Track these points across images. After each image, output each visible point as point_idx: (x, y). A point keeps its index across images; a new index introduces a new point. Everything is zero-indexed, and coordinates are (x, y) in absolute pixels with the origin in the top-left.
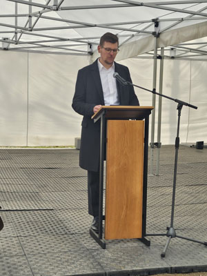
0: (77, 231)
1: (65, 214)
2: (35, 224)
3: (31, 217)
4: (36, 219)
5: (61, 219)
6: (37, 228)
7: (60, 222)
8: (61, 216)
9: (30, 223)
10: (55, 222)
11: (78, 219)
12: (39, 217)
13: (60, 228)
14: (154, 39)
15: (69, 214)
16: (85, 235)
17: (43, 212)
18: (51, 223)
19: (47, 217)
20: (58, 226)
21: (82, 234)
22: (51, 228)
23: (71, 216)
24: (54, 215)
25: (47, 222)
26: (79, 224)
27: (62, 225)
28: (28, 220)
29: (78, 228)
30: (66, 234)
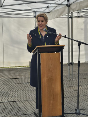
0: (28, 113)
1: (22, 103)
2: (5, 110)
3: (4, 106)
4: (6, 107)
5: (20, 106)
6: (7, 112)
7: (19, 108)
8: (20, 105)
9: (3, 109)
10: (16, 108)
11: (29, 106)
12: (8, 106)
13: (19, 112)
14: (67, 8)
15: (24, 104)
16: (32, 115)
17: (10, 103)
18: (14, 109)
19: (12, 106)
20: (18, 110)
21: (30, 114)
22: (14, 112)
23: (25, 105)
24: (16, 104)
25: (12, 109)
26: (29, 109)
27: (20, 110)
28: (2, 108)
29: (28, 111)
30: (22, 115)
